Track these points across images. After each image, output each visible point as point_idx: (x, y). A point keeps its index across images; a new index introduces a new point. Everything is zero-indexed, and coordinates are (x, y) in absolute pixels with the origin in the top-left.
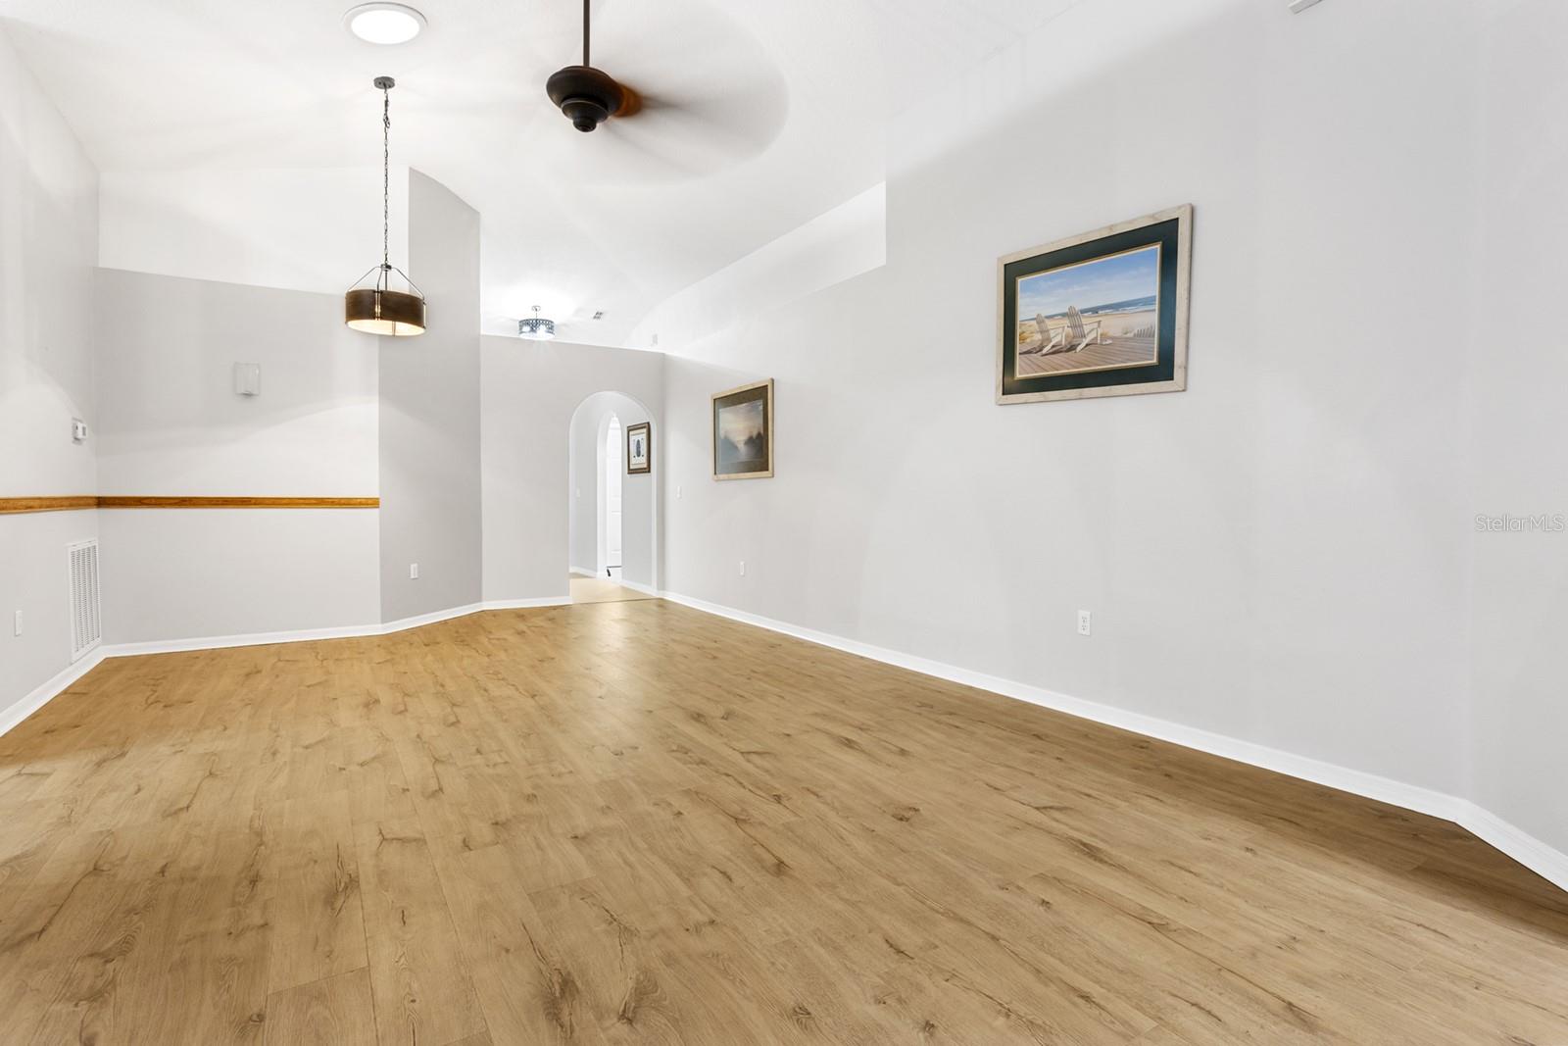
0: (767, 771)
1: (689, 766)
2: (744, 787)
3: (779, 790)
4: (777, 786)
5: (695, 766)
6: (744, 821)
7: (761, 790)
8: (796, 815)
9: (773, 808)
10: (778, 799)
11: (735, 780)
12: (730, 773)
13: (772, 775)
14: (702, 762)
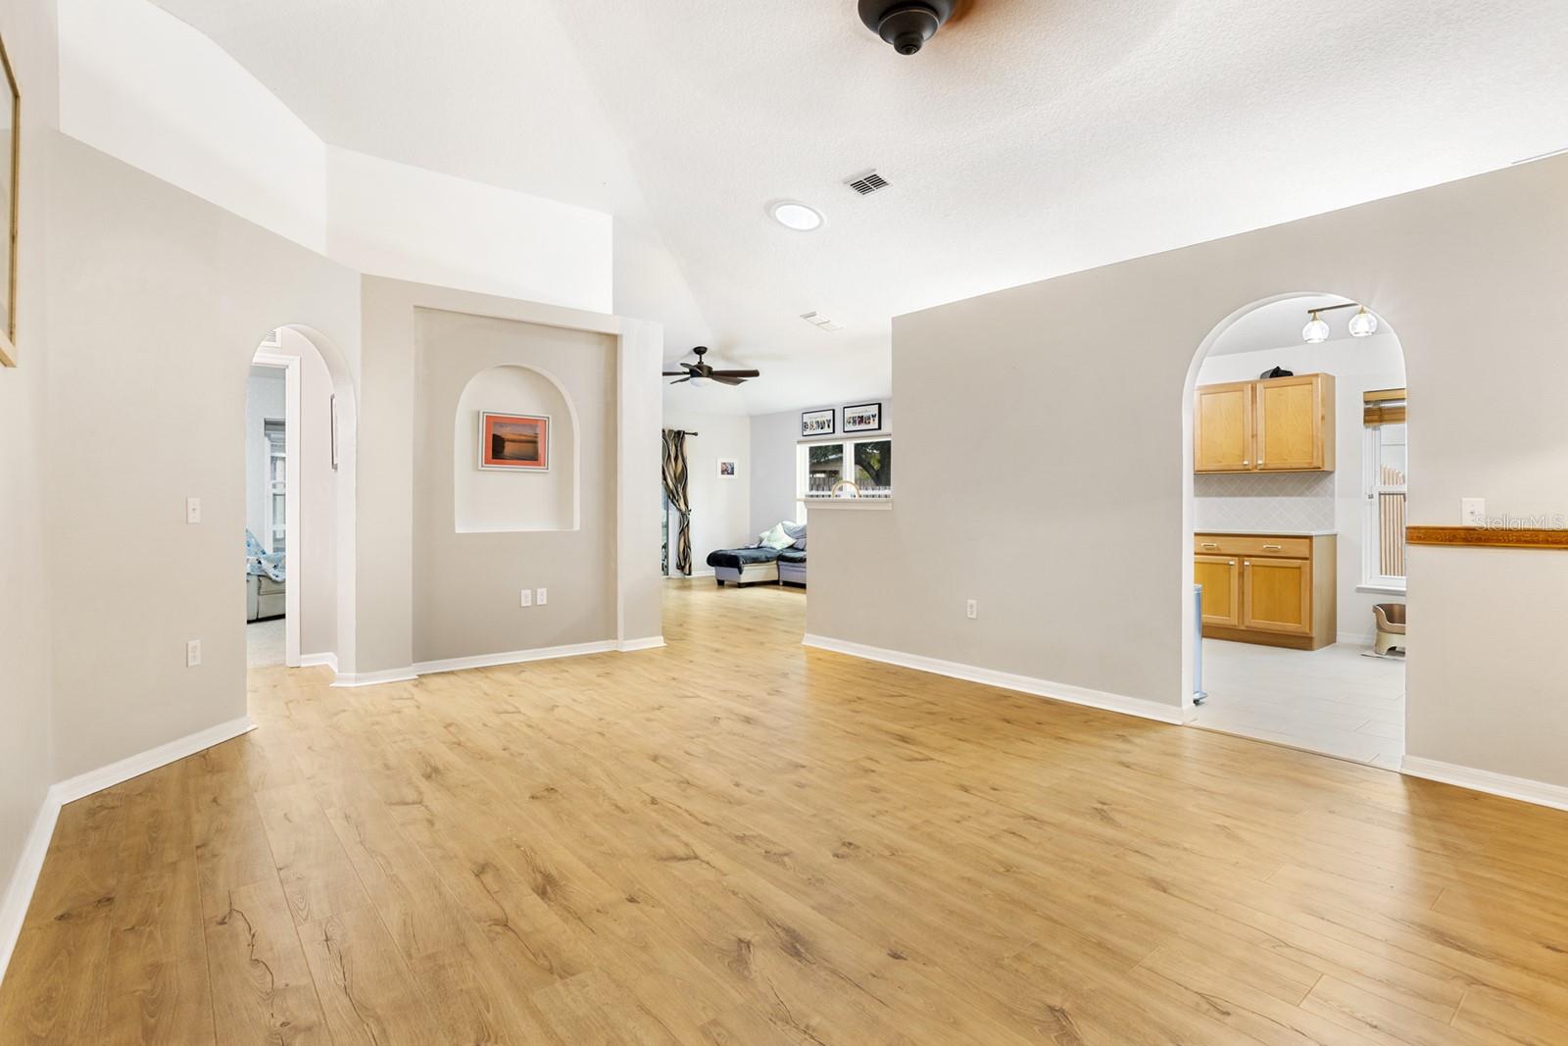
0: (664, 831)
1: (751, 833)
2: (687, 811)
3: (655, 811)
4: (654, 814)
5: (747, 833)
6: (683, 782)
7: (670, 810)
8: (639, 789)
9: (659, 794)
10: (654, 801)
11: (697, 818)
12: (705, 826)
13: (659, 826)
14: (742, 839)
